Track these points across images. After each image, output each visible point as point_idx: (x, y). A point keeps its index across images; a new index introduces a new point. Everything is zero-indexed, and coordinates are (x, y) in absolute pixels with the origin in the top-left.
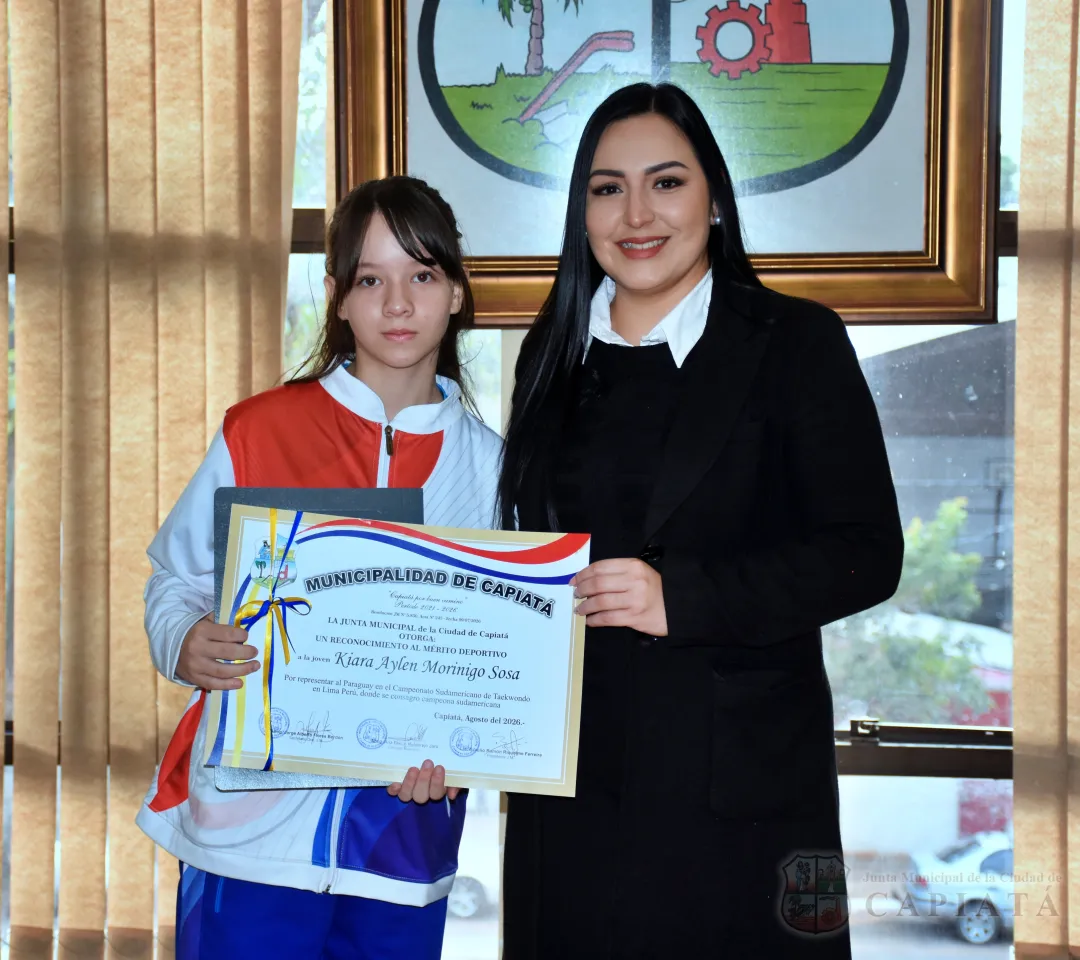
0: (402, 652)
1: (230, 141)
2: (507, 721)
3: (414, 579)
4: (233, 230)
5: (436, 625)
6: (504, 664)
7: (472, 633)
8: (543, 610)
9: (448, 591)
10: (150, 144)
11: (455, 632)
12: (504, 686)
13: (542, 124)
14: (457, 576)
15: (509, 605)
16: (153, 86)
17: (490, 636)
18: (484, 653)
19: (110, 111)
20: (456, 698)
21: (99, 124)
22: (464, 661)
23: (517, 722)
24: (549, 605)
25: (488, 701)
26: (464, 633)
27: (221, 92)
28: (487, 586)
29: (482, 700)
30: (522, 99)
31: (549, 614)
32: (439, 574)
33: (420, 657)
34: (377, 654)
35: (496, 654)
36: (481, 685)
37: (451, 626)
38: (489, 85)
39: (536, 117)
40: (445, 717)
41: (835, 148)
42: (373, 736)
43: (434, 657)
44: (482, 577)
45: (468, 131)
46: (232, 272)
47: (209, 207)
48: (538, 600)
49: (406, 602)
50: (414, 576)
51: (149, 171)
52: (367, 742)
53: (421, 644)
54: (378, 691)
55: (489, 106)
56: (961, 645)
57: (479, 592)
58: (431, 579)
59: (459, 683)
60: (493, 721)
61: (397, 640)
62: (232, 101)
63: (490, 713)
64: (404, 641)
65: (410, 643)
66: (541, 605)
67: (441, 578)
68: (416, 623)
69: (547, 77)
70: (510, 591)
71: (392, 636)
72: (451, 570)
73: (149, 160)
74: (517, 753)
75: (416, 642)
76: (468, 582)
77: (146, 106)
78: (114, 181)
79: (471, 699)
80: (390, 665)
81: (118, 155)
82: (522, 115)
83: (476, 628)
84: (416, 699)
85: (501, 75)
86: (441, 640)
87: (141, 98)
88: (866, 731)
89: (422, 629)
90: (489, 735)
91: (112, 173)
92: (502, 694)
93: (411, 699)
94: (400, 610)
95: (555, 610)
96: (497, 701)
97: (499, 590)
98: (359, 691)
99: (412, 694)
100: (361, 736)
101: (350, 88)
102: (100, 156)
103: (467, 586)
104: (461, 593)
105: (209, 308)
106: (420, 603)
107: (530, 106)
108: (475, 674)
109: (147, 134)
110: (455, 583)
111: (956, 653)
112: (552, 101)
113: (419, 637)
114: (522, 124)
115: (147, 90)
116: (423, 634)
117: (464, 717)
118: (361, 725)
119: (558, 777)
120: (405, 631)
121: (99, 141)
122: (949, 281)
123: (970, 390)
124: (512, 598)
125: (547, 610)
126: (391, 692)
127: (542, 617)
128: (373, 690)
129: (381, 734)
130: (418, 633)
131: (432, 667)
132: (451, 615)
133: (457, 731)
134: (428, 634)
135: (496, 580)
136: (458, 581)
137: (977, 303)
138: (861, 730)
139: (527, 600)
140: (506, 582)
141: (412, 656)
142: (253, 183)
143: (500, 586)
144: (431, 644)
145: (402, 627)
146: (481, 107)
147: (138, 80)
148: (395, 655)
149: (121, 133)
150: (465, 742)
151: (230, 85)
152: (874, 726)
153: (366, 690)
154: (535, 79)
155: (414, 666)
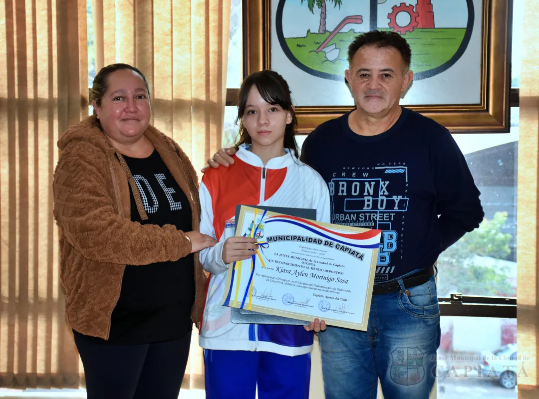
0: (303, 269)
1: (202, 62)
2: (342, 299)
3: (309, 241)
4: (203, 97)
5: (317, 259)
6: (342, 277)
7: (330, 264)
8: (360, 257)
9: (322, 247)
10: (171, 63)
11: (323, 263)
12: (342, 286)
13: (325, 53)
14: (326, 242)
15: (346, 255)
16: (172, 40)
17: (338, 266)
18: (334, 272)
19: (155, 50)
20: (322, 289)
21: (150, 55)
22: (326, 275)
23: (346, 300)
24: (362, 256)
25: (335, 291)
26: (327, 264)
27: (199, 42)
28: (338, 247)
29: (332, 290)
30: (318, 43)
31: (362, 259)
32: (319, 240)
33: (310, 272)
34: (293, 269)
35: (339, 273)
36: (333, 284)
37: (322, 261)
38: (304, 37)
39: (323, 50)
40: (317, 296)
41: (443, 63)
42: (289, 301)
43: (315, 272)
44: (336, 243)
45: (296, 56)
46: (202, 113)
47: (193, 88)
48: (358, 254)
49: (305, 250)
50: (310, 240)
51: (170, 74)
52: (286, 303)
53: (310, 266)
54: (292, 283)
55: (304, 46)
56: (502, 269)
57: (334, 248)
58: (316, 242)
59: (324, 283)
60: (336, 299)
61: (301, 264)
62: (203, 45)
63: (335, 295)
64: (303, 265)
65: (306, 265)
66: (359, 256)
67: (320, 242)
68: (309, 258)
69: (327, 34)
70: (347, 249)
71: (299, 262)
72: (324, 239)
73: (170, 69)
74: (344, 312)
75: (308, 266)
76: (330, 244)
77: (169, 47)
78: (156, 77)
79: (328, 290)
80: (297, 274)
81: (158, 67)
82: (317, 50)
83: (332, 262)
84: (307, 288)
85: (309, 34)
86: (318, 266)
87: (167, 44)
88: (457, 298)
89: (311, 261)
90: (334, 304)
91: (155, 74)
92: (340, 289)
93: (304, 287)
94: (303, 252)
95: (365, 258)
96: (338, 291)
97: (342, 248)
98: (284, 282)
99: (305, 286)
100: (284, 300)
101: (248, 39)
102: (151, 68)
103: (330, 246)
104: (327, 248)
105: (193, 128)
106: (311, 251)
107: (321, 46)
108: (330, 280)
109: (169, 58)
110: (325, 244)
111: (501, 273)
112: (330, 43)
113: (309, 264)
114: (317, 53)
115: (170, 41)
116: (311, 263)
117: (325, 296)
118: (284, 296)
119: (361, 323)
120: (304, 261)
121: (150, 62)
122: (490, 115)
123: (500, 161)
124: (347, 252)
125: (361, 258)
126: (297, 284)
127: (358, 261)
128: (290, 283)
129: (292, 300)
130: (309, 262)
131: (313, 276)
132: (323, 256)
133: (322, 301)
134: (313, 263)
135: (341, 245)
136: (326, 244)
137: (502, 125)
138: (455, 298)
139: (353, 253)
140: (345, 246)
141: (306, 271)
142: (211, 78)
143: (343, 247)
144: (313, 267)
145: (303, 259)
146: (301, 46)
147: (166, 38)
148: (299, 270)
149: (158, 58)
150: (324, 306)
151: (203, 40)
152: (460, 297)
153: (287, 282)
154: (322, 35)
155: (306, 275)
